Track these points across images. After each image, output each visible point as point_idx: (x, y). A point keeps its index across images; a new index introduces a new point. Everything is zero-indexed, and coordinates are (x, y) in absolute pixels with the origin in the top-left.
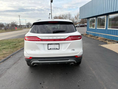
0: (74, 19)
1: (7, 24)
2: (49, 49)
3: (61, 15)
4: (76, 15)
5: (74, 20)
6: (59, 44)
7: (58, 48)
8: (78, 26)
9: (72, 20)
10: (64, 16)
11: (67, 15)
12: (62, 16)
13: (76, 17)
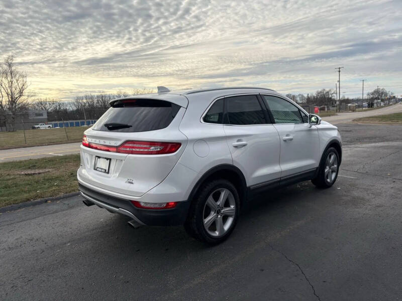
1: (306, 96)
2: (96, 167)
6: (110, 159)
7: (107, 171)
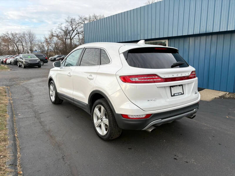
0: (44, 44)
2: (173, 95)
3: (9, 33)
4: (47, 37)
5: (43, 46)
6: (182, 85)
7: (182, 93)
8: (58, 58)
9: (39, 47)
10: (18, 36)
11: (24, 34)
12: (11, 36)
13: (47, 42)
